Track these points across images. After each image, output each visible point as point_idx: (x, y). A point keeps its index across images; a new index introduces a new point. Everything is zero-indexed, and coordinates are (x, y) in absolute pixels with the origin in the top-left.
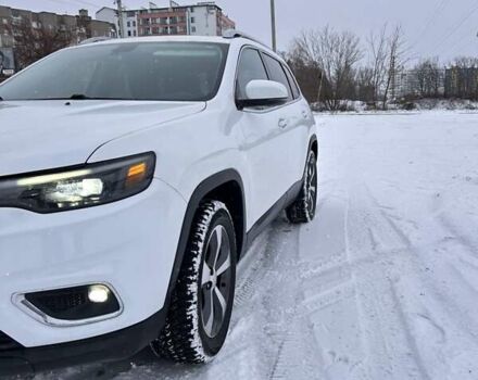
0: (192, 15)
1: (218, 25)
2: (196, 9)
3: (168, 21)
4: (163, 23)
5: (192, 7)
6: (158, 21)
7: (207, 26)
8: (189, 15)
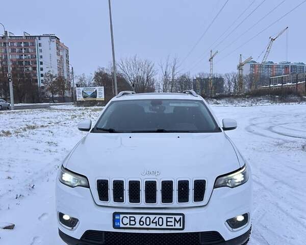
0: (39, 42)
1: (57, 49)
2: (42, 38)
3: (23, 45)
4: (19, 46)
5: (39, 37)
6: (15, 44)
7: (50, 49)
8: (37, 41)
